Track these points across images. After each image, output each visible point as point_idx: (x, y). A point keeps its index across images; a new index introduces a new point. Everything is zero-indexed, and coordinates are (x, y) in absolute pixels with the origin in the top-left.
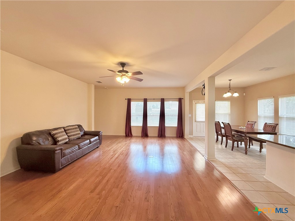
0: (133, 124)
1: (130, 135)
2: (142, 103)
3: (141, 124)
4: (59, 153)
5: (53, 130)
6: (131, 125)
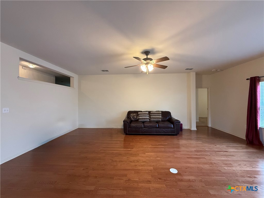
1: (255, 142)
4: (126, 124)
5: (142, 112)
6: (261, 125)
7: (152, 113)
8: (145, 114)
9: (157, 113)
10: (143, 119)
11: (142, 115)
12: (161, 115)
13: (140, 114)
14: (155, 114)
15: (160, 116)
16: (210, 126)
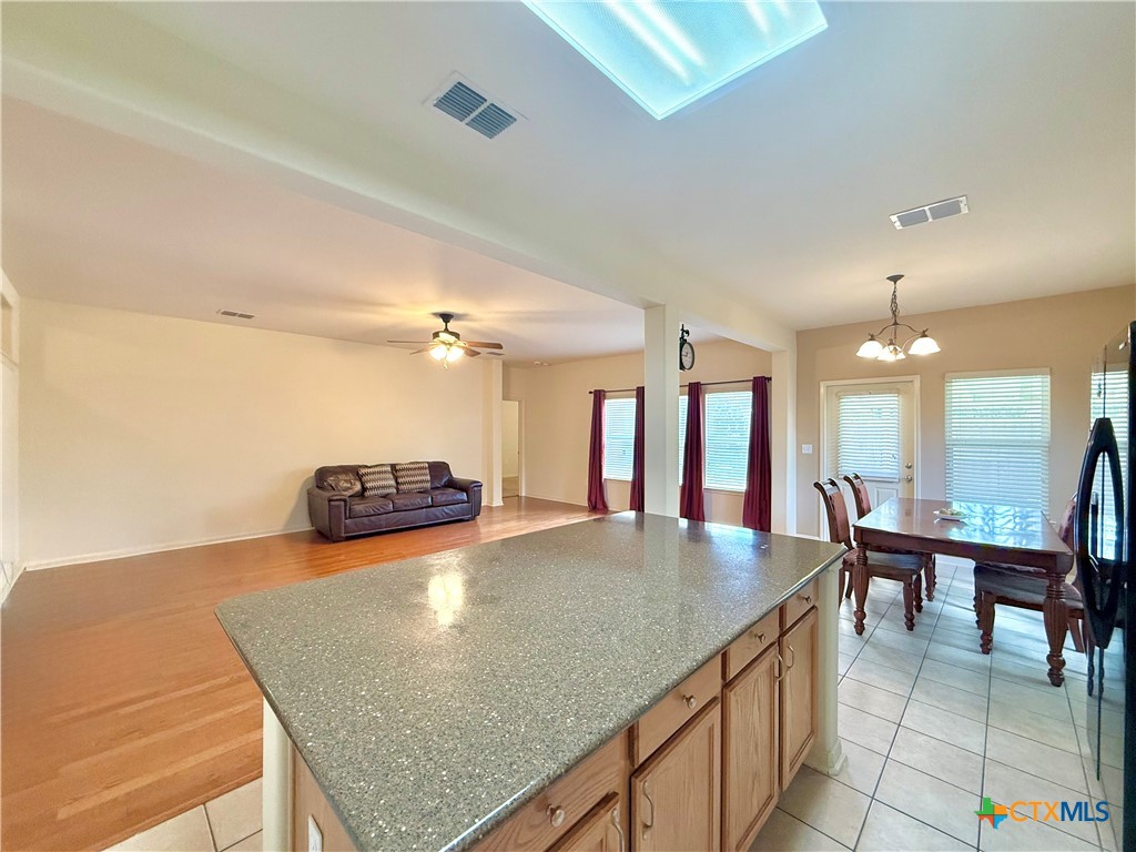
1: (600, 506)
4: (339, 507)
5: (366, 467)
6: (605, 475)
7: (403, 470)
8: (380, 473)
9: (415, 467)
10: (378, 488)
11: (377, 476)
12: (428, 471)
13: (367, 474)
14: (412, 472)
15: (425, 475)
16: (523, 494)
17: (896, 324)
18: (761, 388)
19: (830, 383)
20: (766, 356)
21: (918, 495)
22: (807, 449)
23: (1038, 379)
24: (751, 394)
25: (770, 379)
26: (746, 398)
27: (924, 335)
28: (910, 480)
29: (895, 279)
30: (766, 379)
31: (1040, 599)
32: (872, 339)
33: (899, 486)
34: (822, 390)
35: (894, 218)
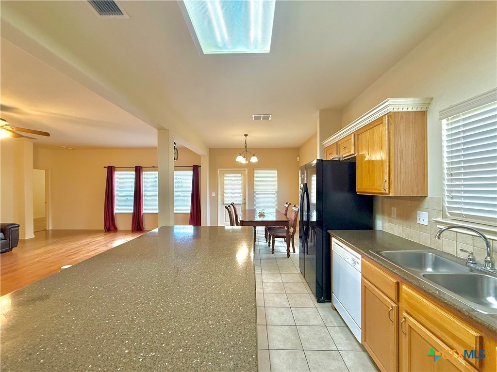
0: (117, 210)
1: (112, 228)
2: (132, 174)
3: (130, 210)
6: (116, 211)
16: (50, 228)
17: (246, 151)
18: (196, 170)
19: (221, 169)
20: (199, 157)
21: (247, 208)
22: (213, 194)
23: (274, 171)
24: (192, 172)
25: (200, 166)
26: (190, 174)
27: (254, 156)
28: (245, 204)
29: (246, 135)
30: (198, 166)
31: (285, 234)
32: (240, 155)
33: (241, 206)
34: (218, 172)
35: (253, 116)
